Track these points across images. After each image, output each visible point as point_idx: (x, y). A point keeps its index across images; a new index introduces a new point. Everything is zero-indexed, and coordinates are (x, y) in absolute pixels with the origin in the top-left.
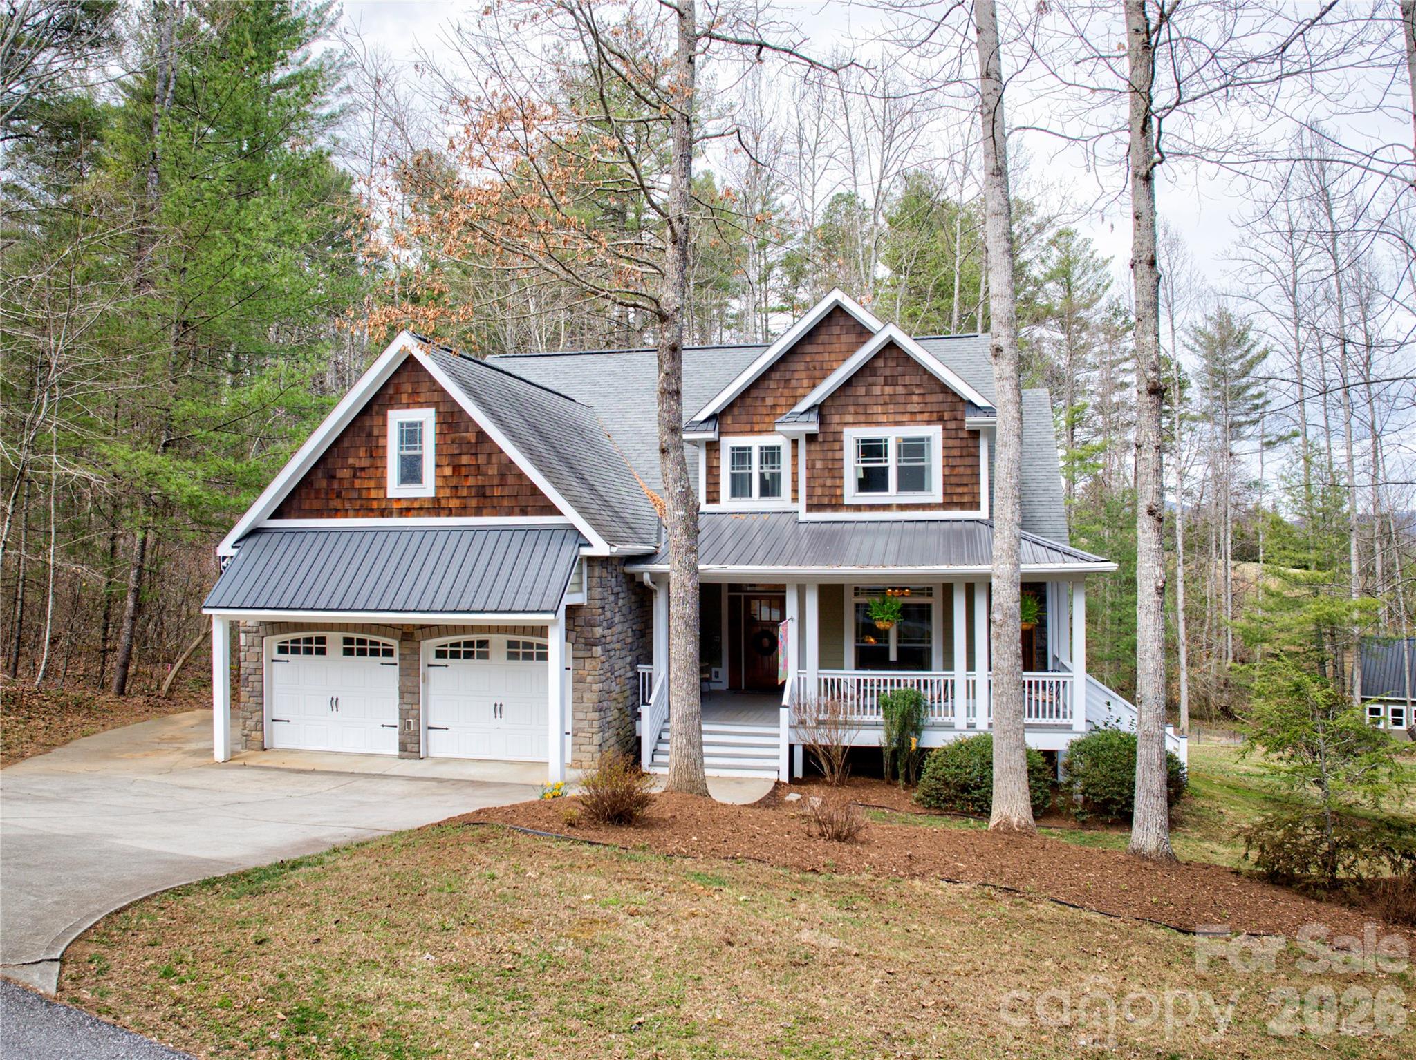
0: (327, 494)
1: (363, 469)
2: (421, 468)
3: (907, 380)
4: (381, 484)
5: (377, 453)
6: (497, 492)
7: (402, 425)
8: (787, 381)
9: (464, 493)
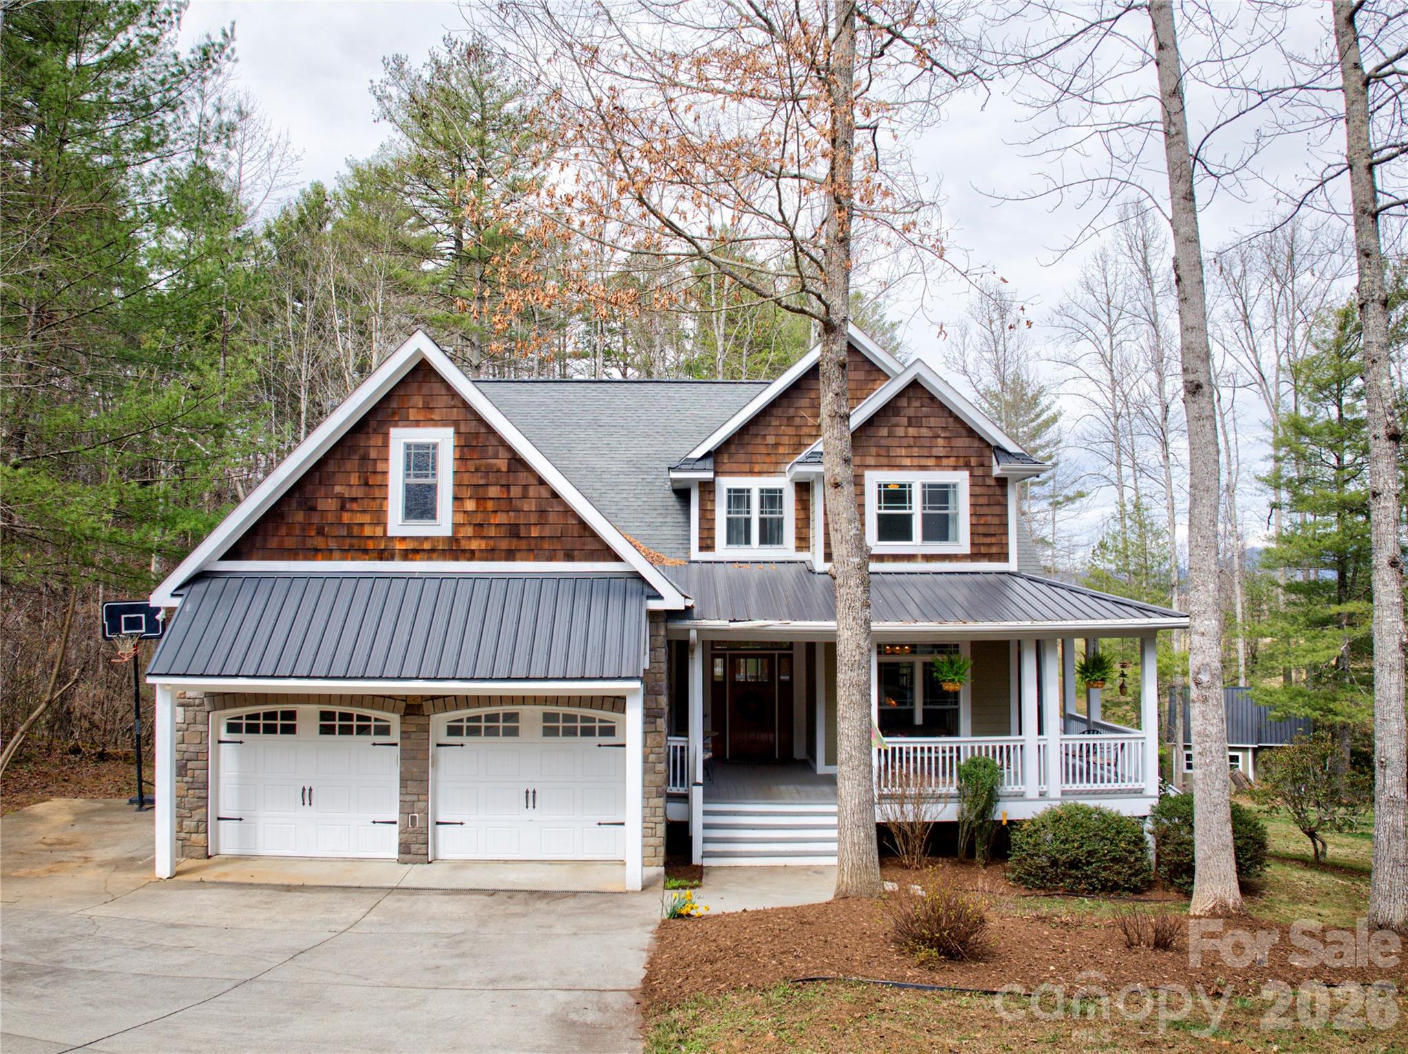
0: (303, 529)
1: (354, 500)
2: (434, 500)
3: (933, 421)
4: (380, 518)
5: (373, 483)
6: (535, 532)
7: (408, 446)
8: (790, 418)
9: (492, 532)
